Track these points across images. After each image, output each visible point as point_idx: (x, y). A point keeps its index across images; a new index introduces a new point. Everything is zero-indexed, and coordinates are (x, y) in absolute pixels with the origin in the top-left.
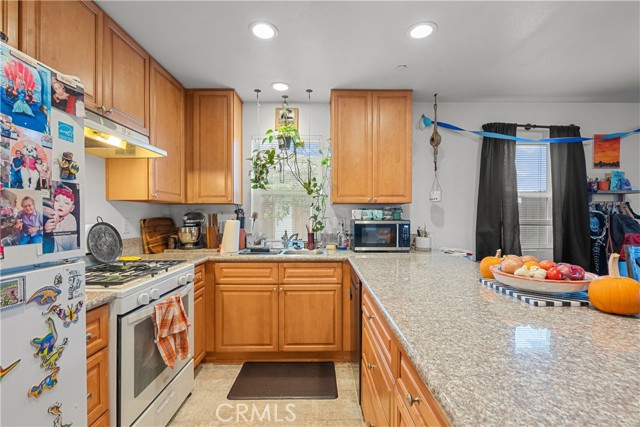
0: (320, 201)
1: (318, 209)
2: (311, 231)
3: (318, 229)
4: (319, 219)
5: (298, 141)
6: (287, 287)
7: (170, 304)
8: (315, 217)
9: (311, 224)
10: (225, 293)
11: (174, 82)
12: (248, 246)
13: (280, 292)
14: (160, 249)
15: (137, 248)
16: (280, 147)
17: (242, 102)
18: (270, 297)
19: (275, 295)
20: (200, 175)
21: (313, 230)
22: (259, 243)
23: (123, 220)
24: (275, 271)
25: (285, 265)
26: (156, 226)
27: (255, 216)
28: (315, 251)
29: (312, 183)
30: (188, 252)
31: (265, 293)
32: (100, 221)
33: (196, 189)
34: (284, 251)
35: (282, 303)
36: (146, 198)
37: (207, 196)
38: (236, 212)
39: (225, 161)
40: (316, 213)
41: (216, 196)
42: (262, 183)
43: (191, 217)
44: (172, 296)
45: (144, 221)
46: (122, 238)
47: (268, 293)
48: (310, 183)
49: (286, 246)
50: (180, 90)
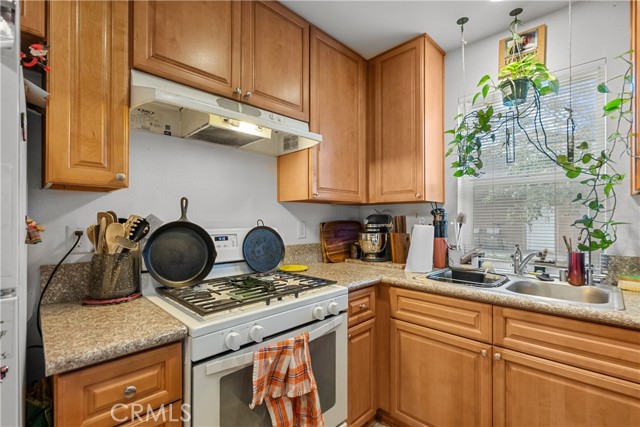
0: (600, 190)
1: (595, 205)
2: (575, 249)
3: (593, 246)
4: (596, 226)
5: (545, 84)
6: (510, 354)
7: (283, 351)
8: (588, 222)
9: (577, 236)
10: (403, 335)
11: (349, 54)
12: (451, 264)
13: (494, 361)
14: (341, 257)
15: (315, 255)
16: (506, 100)
17: (443, 54)
18: (476, 364)
19: (484, 364)
20: (382, 165)
21: (581, 247)
22: (468, 261)
23: (298, 223)
24: (485, 318)
25: (507, 312)
26: (339, 231)
27: (461, 220)
28: (587, 289)
29: (579, 153)
30: (369, 265)
31: (465, 354)
32: (261, 224)
33: (378, 184)
34: (513, 280)
35: (499, 382)
36: (306, 198)
37: (391, 193)
38: (432, 213)
39: (413, 141)
40: (589, 213)
41: (401, 192)
42: (472, 165)
43: (372, 220)
44: (291, 338)
45: (323, 224)
46: (285, 244)
47: (473, 356)
48: (571, 154)
49: (518, 270)
50: (357, 62)
